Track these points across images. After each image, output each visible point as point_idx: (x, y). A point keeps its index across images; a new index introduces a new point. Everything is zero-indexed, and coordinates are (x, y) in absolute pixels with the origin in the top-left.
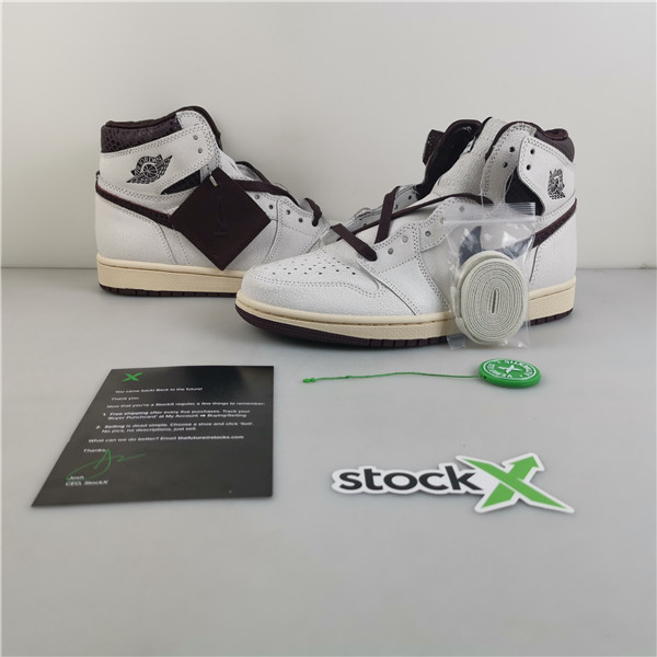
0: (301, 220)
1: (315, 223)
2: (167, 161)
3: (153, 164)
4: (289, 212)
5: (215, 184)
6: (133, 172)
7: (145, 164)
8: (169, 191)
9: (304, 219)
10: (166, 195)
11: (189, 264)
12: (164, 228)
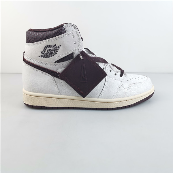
0: (116, 74)
1: (121, 76)
2: (59, 47)
3: (52, 49)
4: (111, 71)
5: (82, 58)
6: (42, 52)
7: (48, 49)
8: (59, 61)
9: (117, 73)
10: (57, 63)
11: (66, 95)
12: (56, 78)
